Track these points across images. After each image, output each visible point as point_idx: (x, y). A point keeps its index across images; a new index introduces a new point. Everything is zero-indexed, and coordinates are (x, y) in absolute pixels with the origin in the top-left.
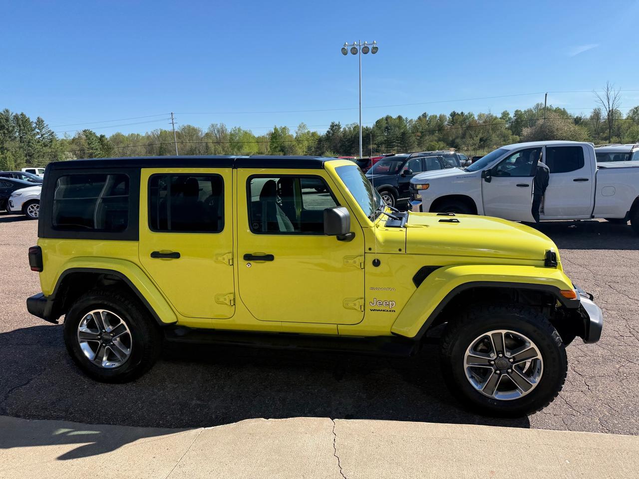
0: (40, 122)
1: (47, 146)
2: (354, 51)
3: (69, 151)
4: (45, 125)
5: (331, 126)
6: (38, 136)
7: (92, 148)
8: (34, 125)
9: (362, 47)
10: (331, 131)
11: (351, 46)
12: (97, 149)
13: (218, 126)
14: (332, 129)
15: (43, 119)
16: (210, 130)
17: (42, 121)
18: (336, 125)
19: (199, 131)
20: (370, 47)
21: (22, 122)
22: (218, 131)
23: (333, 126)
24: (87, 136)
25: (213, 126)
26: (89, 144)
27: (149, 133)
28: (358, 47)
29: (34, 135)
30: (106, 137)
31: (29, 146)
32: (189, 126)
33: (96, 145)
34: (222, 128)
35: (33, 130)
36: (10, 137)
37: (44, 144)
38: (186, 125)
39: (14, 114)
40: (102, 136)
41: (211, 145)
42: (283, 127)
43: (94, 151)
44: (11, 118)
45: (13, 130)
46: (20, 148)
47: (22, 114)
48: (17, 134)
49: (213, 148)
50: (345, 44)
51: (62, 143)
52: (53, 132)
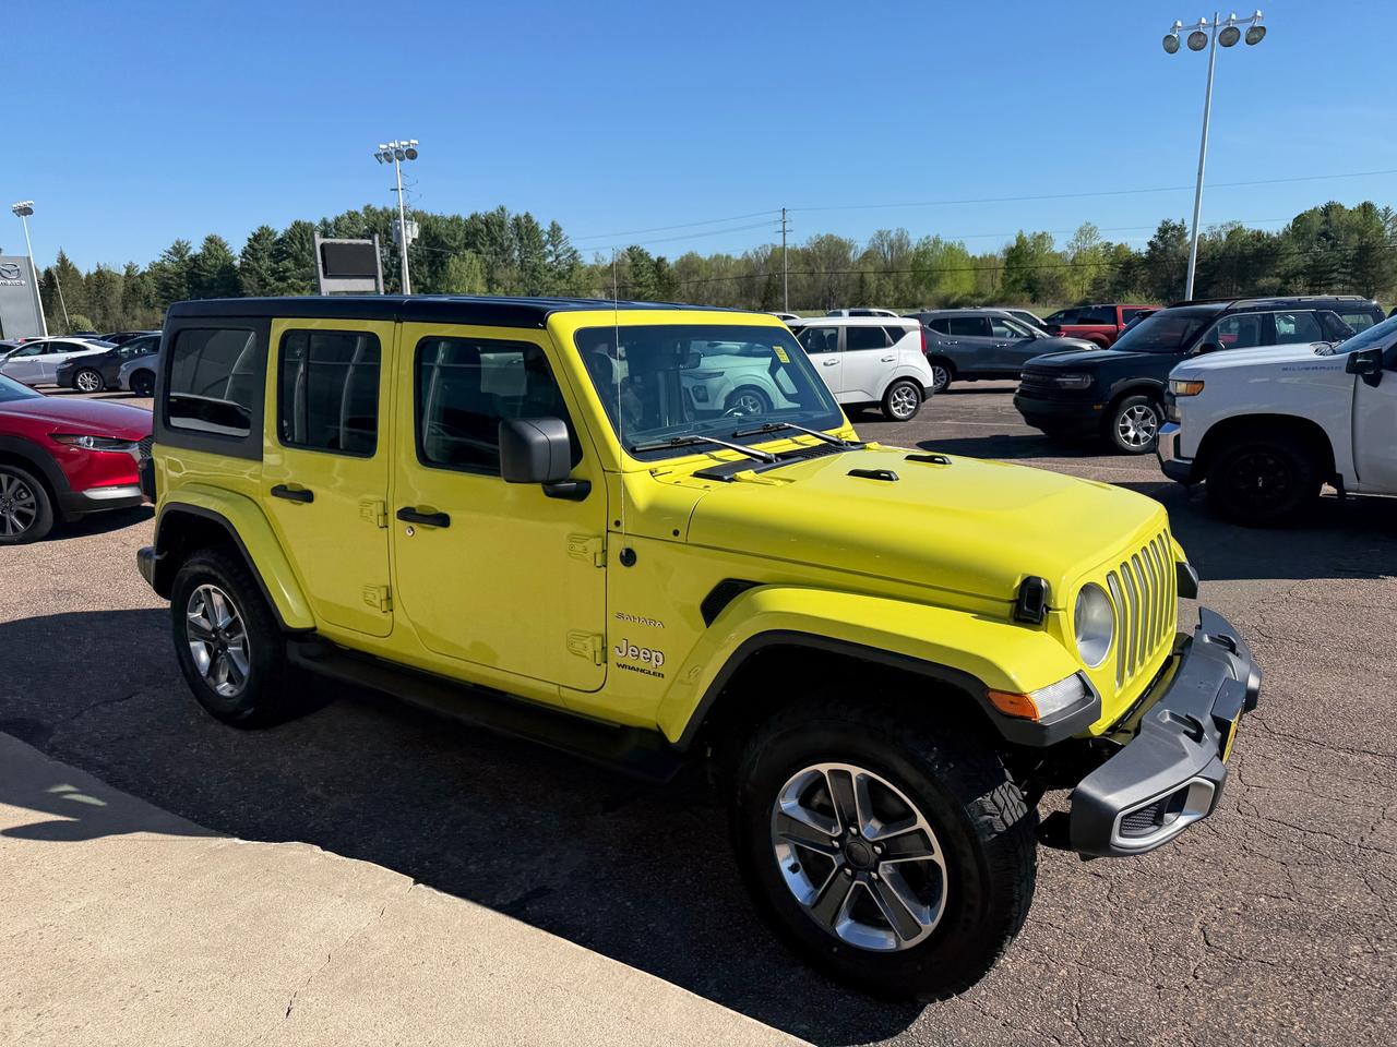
0: (555, 230)
1: (564, 277)
2: (1197, 42)
3: (599, 289)
4: (563, 238)
5: (1160, 229)
6: (550, 259)
7: (640, 285)
8: (545, 237)
9: (1219, 30)
10: (1160, 243)
11: (1189, 28)
12: (649, 286)
13: (892, 235)
14: (1161, 238)
15: (561, 226)
16: (874, 245)
17: (559, 229)
18: (1174, 228)
19: (851, 247)
20: (1244, 29)
21: (526, 230)
22: (891, 247)
23: (1164, 230)
24: (633, 259)
25: (880, 234)
26: (636, 276)
27: (751, 252)
28: (1209, 32)
29: (544, 256)
30: (668, 261)
31: (536, 278)
32: (830, 237)
33: (648, 276)
34: (900, 240)
35: (543, 247)
36: (504, 261)
37: (559, 273)
38: (823, 235)
39: (513, 216)
40: (661, 260)
41: (871, 279)
42: (1039, 232)
43: (644, 290)
44: (509, 222)
45: (510, 246)
46: (520, 280)
47: (527, 216)
48: (517, 253)
49: (874, 285)
50: (1175, 26)
51: (591, 273)
52: (575, 252)
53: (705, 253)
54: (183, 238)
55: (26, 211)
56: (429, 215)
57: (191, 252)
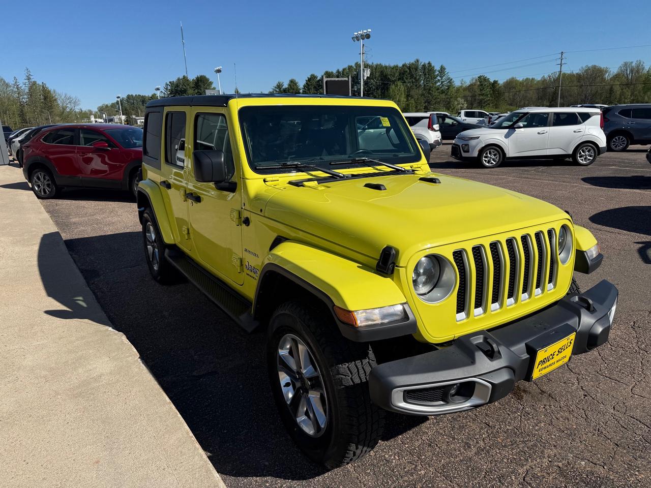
0: (442, 69)
1: (444, 92)
3: (462, 98)
4: (446, 73)
6: (439, 84)
7: (482, 95)
8: (437, 73)
12: (487, 95)
13: (634, 64)
15: (446, 67)
16: (622, 70)
17: (445, 69)
19: (606, 72)
21: (428, 70)
22: (632, 71)
24: (480, 82)
25: (626, 64)
26: (481, 90)
27: (546, 76)
29: (436, 83)
30: (499, 82)
31: (430, 94)
32: (594, 67)
33: (488, 91)
34: (638, 66)
35: (435, 78)
36: (416, 86)
37: (442, 90)
38: (590, 65)
39: (422, 64)
40: (495, 82)
41: (617, 89)
43: (485, 97)
44: (420, 67)
45: (419, 79)
46: (423, 95)
47: (429, 63)
48: (422, 81)
49: (618, 93)
51: (458, 90)
52: (451, 80)
53: (520, 78)
54: (281, 81)
55: (219, 71)
56: (384, 65)
57: (284, 87)
